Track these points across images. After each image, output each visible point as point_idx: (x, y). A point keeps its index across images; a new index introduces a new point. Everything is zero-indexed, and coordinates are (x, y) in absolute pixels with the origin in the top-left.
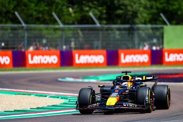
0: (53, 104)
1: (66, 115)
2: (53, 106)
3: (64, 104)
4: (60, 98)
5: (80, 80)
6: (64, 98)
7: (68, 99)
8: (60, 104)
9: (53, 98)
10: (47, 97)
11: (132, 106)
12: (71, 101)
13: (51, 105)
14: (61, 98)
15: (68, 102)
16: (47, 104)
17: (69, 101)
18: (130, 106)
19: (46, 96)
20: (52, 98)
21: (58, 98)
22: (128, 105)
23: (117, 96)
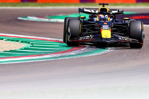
0: (11, 49)
1: (27, 63)
2: (10, 51)
3: (25, 49)
4: (19, 41)
5: (47, 20)
6: (26, 42)
7: (30, 43)
8: (20, 49)
9: (11, 42)
10: (4, 39)
11: (127, 40)
12: (34, 45)
13: (9, 50)
14: (22, 42)
15: (30, 47)
16: (4, 48)
17: (31, 45)
18: (125, 39)
19: (2, 39)
20: (9, 42)
21: (18, 41)
22: (123, 39)
23: (109, 29)
